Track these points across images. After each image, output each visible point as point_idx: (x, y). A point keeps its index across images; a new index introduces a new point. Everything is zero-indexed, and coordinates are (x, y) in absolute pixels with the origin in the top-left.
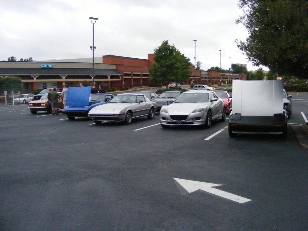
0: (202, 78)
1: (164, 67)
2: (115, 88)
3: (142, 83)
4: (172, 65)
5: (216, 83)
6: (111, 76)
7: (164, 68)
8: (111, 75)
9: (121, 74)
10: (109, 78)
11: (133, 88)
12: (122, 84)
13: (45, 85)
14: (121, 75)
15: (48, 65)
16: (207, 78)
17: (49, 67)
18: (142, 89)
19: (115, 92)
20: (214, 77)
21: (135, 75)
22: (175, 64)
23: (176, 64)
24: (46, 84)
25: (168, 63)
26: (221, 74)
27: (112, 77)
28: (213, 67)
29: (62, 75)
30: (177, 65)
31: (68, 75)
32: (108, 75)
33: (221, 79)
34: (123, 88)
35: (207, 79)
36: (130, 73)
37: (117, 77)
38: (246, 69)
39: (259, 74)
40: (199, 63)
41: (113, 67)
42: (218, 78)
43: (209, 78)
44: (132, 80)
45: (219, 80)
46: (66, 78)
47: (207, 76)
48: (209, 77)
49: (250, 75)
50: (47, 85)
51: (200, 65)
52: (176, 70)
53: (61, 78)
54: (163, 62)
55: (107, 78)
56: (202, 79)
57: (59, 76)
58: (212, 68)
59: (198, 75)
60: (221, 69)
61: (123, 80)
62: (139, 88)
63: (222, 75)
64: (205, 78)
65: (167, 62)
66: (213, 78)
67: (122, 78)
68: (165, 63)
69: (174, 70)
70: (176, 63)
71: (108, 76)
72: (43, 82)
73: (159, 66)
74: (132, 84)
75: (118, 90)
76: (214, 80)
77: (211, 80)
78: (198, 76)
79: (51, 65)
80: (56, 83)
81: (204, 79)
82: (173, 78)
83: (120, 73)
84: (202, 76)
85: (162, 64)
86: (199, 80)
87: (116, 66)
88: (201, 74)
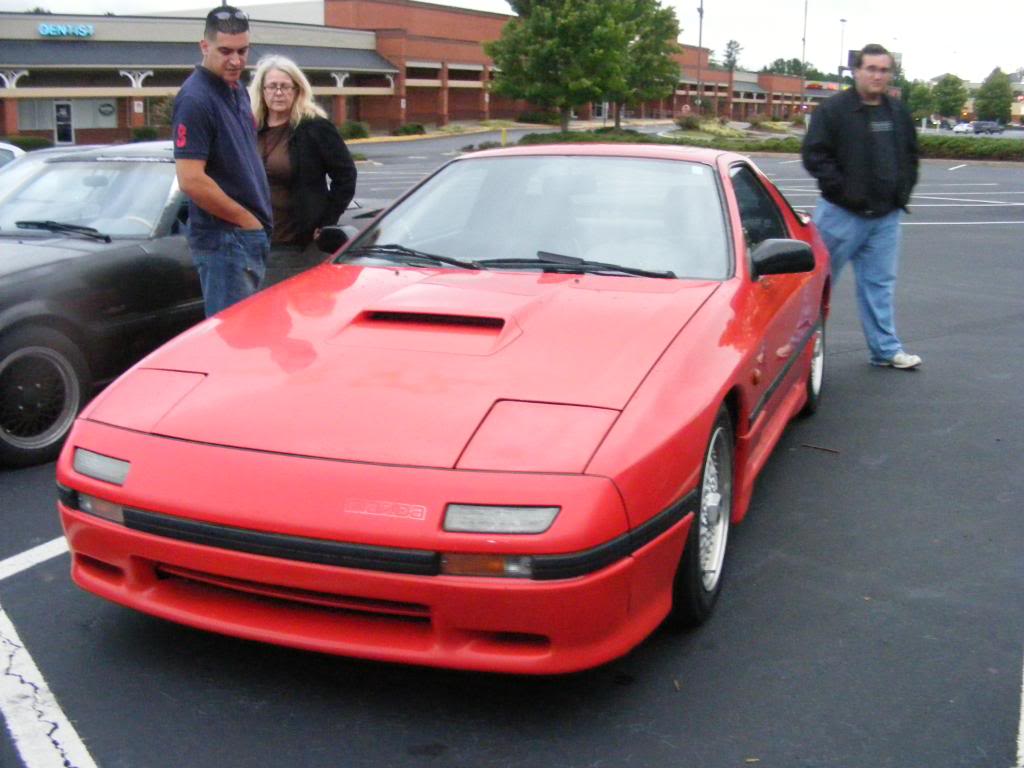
0: (737, 95)
1: (550, 36)
2: (365, 126)
3: (486, 108)
4: (586, 26)
5: (786, 118)
6: (347, 75)
7: (549, 42)
8: (350, 73)
9: (395, 67)
10: (340, 83)
11: (444, 128)
12: (400, 109)
13: (63, 112)
14: (394, 71)
15: (70, 26)
16: (755, 95)
17: (74, 34)
18: (486, 129)
19: (364, 140)
20: (779, 94)
21: (455, 75)
22: (597, 24)
23: (605, 25)
24: (68, 108)
25: (565, 17)
26: (808, 83)
27: (356, 79)
28: (782, 60)
29: (130, 71)
30: (606, 30)
31: (156, 71)
32: (337, 72)
33: (809, 103)
34: (404, 124)
35: (754, 100)
36: (438, 66)
37: (378, 80)
38: (900, 72)
39: (948, 89)
40: (733, 46)
41: (365, 41)
42: (797, 99)
43: (760, 96)
44: (445, 93)
45: (799, 107)
46: (147, 82)
47: (755, 91)
48: (762, 92)
49: (912, 93)
50: (72, 110)
51: (737, 52)
52: (601, 51)
53: (126, 82)
54: (548, 14)
55: (332, 83)
56: (735, 100)
57: (118, 75)
58: (776, 63)
59: (720, 85)
60: (809, 67)
61: (403, 92)
62: (470, 128)
63: (811, 88)
64: (749, 95)
65: (563, 12)
66: (777, 98)
67: (398, 88)
68: (554, 18)
69: (592, 51)
70: (603, 18)
71: (334, 75)
72: (57, 99)
73: (530, 30)
74: (445, 110)
75: (378, 135)
76: (780, 105)
77: (769, 104)
78: (721, 89)
79: (84, 29)
80: (113, 103)
81: (742, 100)
82: (586, 82)
83: (390, 65)
84: (736, 88)
85: (541, 24)
86: (723, 103)
87: (377, 38)
88: (731, 81)
